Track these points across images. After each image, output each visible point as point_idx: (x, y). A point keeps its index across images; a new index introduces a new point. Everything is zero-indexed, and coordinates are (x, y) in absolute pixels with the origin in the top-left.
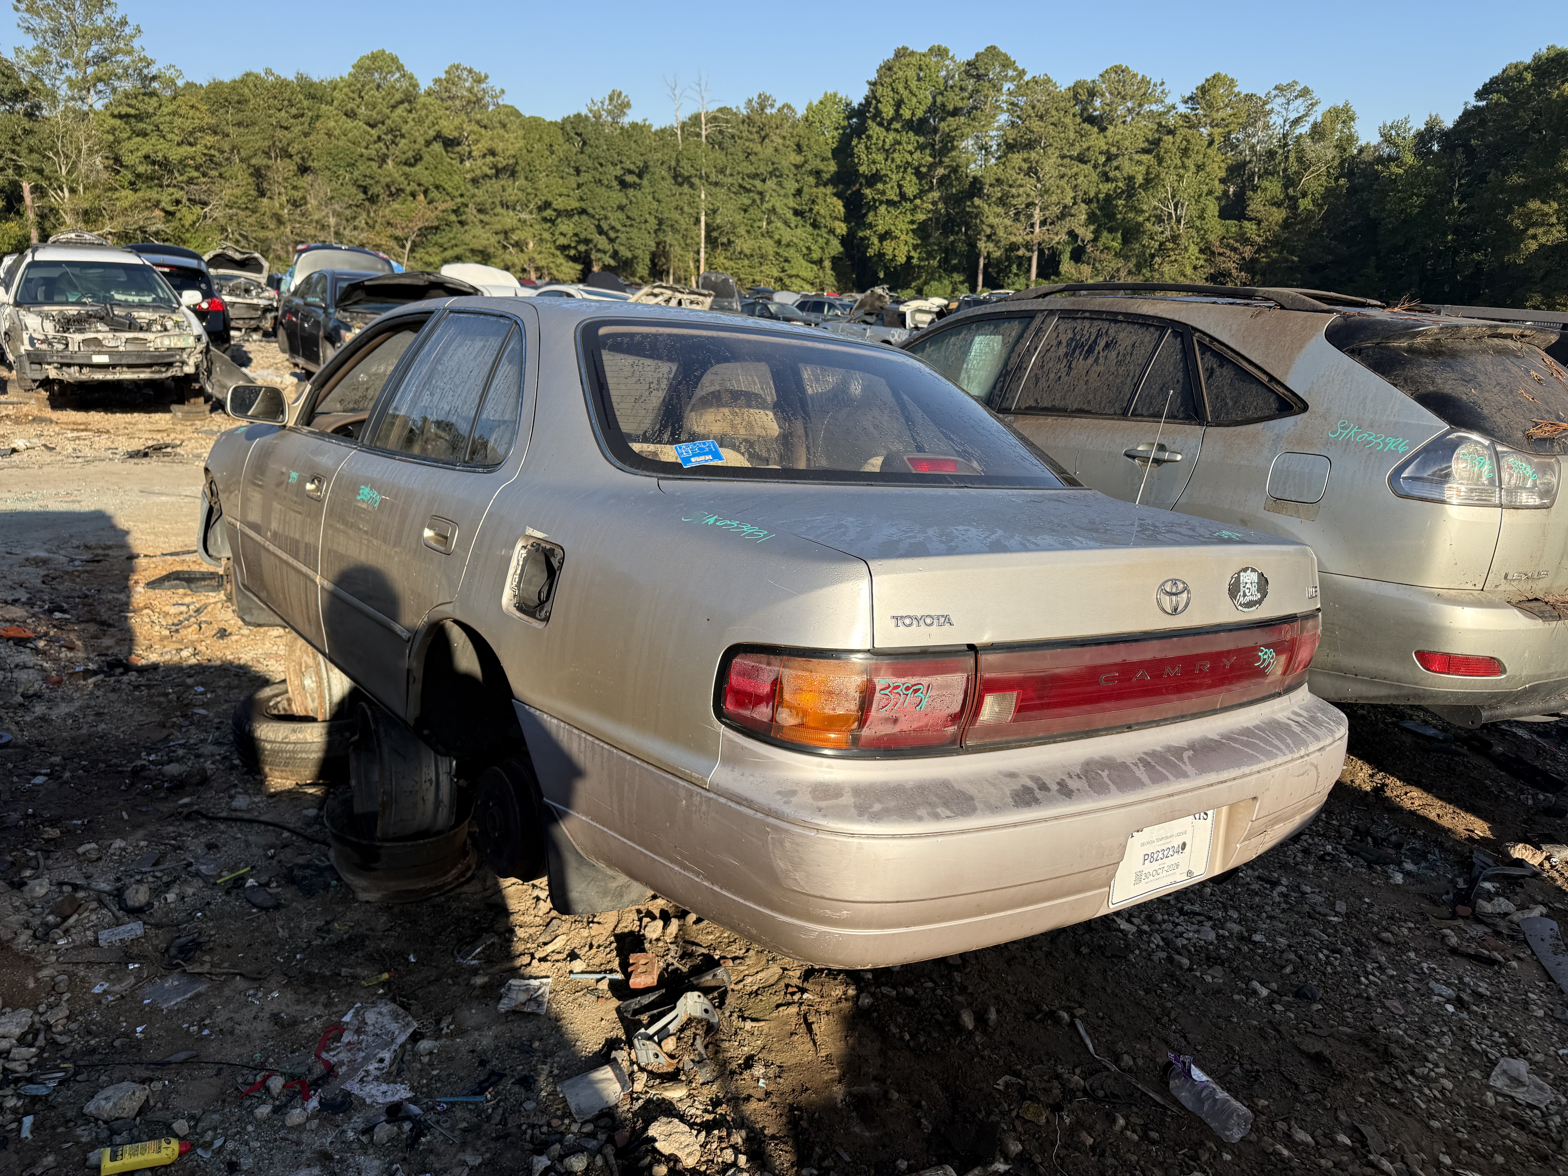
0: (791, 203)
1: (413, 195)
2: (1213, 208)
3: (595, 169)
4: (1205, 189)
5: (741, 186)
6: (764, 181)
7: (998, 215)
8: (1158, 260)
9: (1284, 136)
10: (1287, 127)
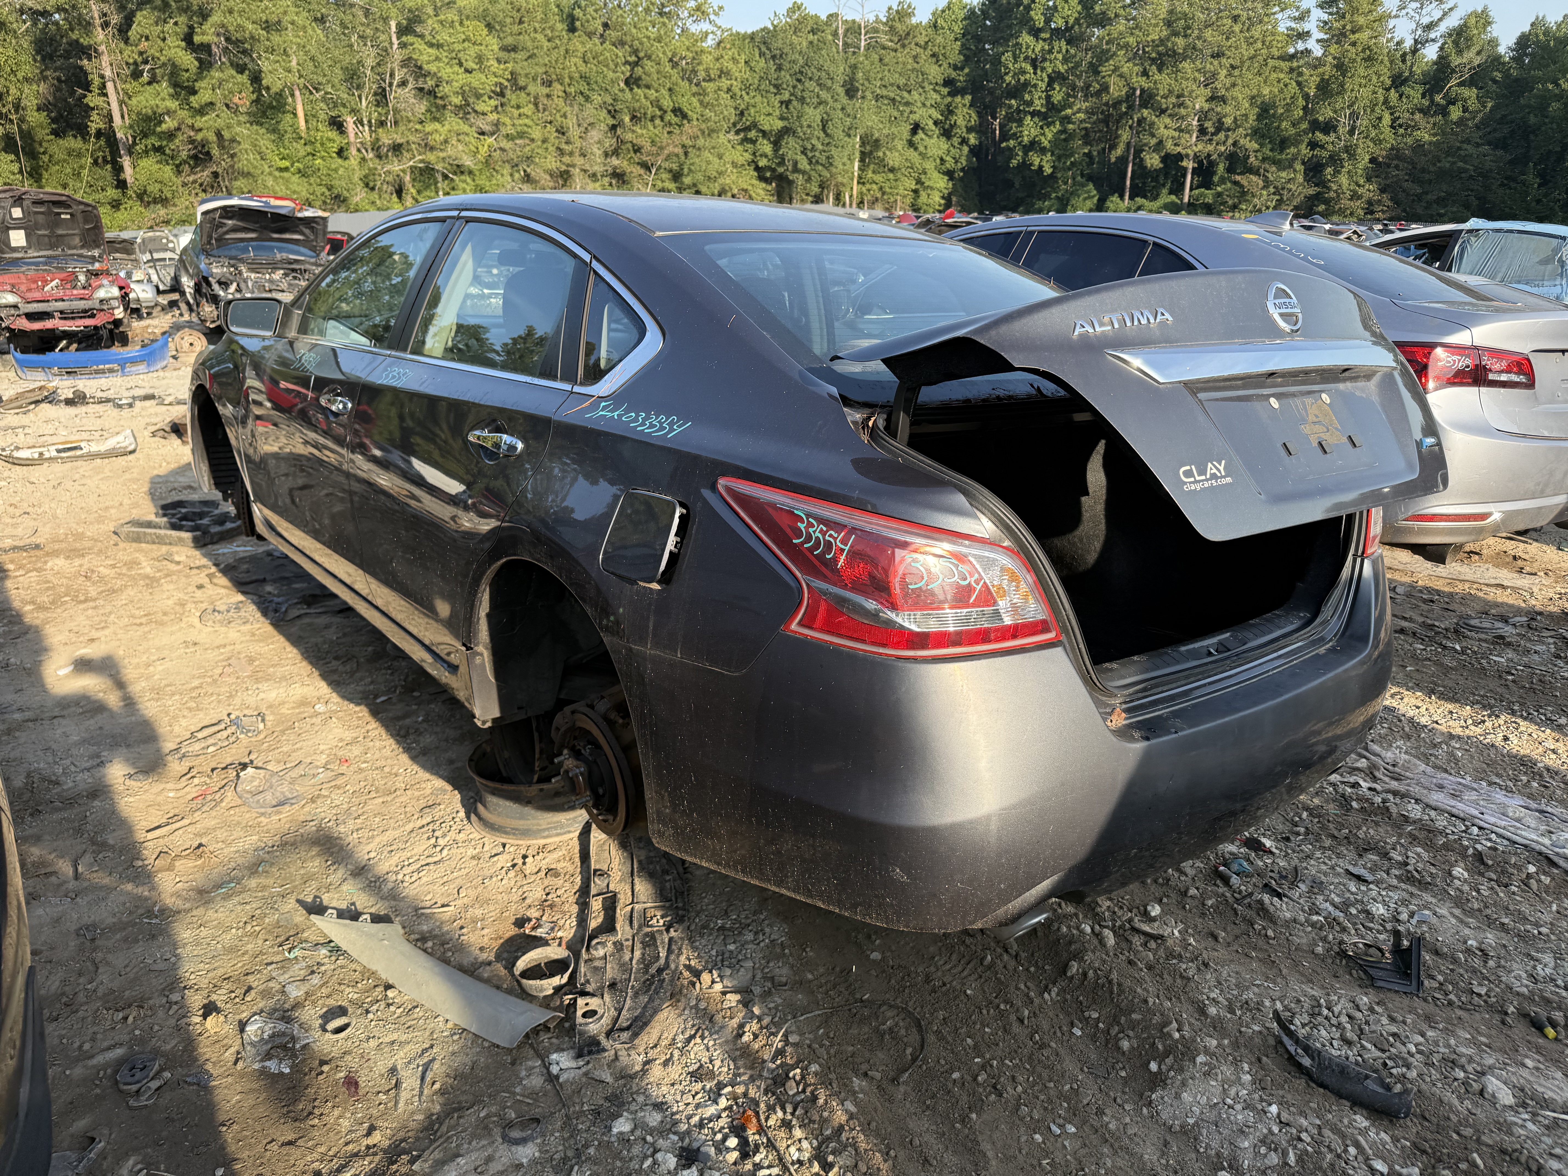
1: (652, 120)
9: (1416, 41)
10: (1419, 32)
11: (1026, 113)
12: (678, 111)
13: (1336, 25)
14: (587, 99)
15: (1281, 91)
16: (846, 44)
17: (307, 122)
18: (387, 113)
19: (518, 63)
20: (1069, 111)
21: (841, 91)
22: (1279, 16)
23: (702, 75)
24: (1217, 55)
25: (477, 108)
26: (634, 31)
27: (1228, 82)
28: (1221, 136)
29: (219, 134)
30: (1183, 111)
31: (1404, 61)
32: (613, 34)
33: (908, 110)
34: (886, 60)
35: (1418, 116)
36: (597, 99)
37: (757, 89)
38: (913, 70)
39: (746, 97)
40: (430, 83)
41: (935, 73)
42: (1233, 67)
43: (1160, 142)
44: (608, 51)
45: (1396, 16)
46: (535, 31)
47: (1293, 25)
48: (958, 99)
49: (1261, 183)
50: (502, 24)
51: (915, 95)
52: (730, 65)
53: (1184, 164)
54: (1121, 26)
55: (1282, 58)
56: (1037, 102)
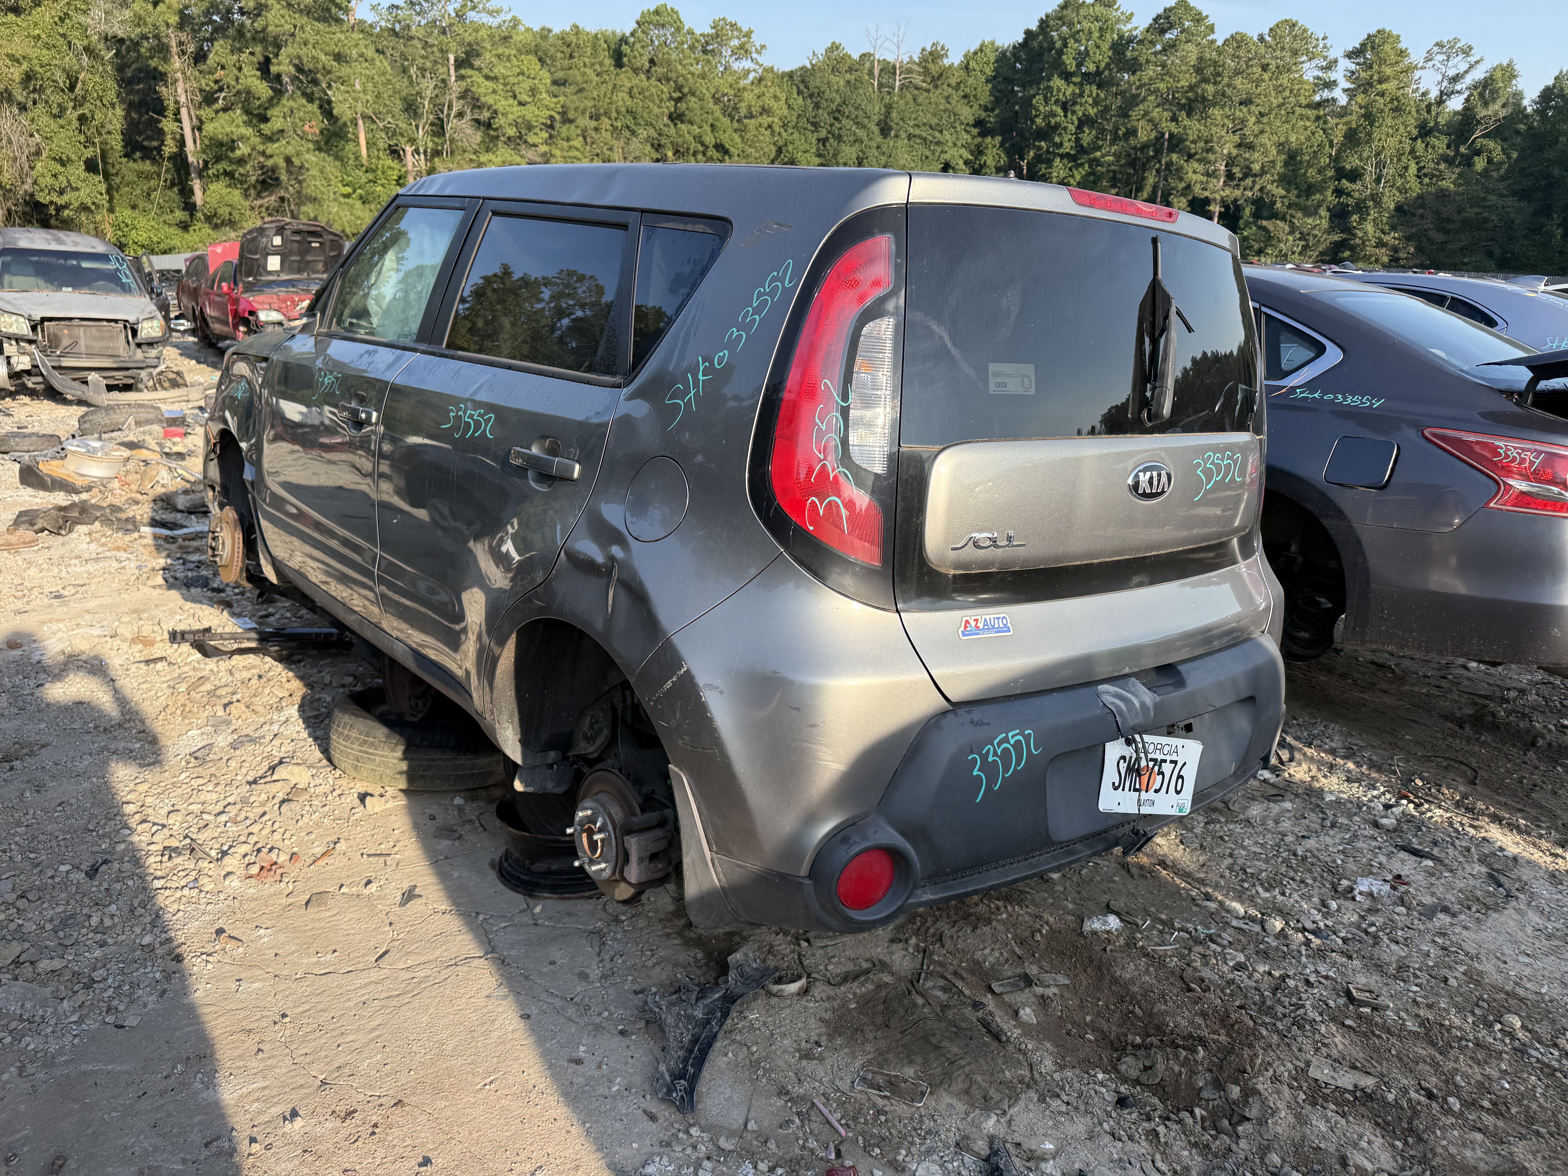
9: (1441, 92)
10: (1445, 84)
11: (1056, 155)
12: (720, 147)
13: (1363, 75)
14: (633, 132)
15: (1308, 139)
16: (881, 85)
17: (368, 149)
18: (443, 144)
19: (568, 98)
20: (1098, 154)
21: (876, 129)
22: (1307, 65)
23: (743, 112)
24: (1246, 102)
25: (529, 140)
26: (679, 67)
27: (1256, 129)
28: (1249, 181)
29: (288, 160)
30: (1211, 157)
31: (1429, 111)
32: (659, 70)
33: (939, 149)
34: (920, 100)
35: (1442, 166)
36: (643, 133)
37: (796, 127)
38: (945, 111)
39: (784, 134)
40: (485, 115)
41: (967, 113)
42: (1262, 114)
43: (1188, 187)
44: (654, 87)
45: (1423, 68)
46: (585, 65)
47: (1320, 74)
48: (989, 139)
49: (1287, 229)
50: (553, 58)
51: (947, 135)
52: (772, 103)
53: (1211, 208)
54: (1151, 72)
55: (1309, 106)
56: (1066, 144)
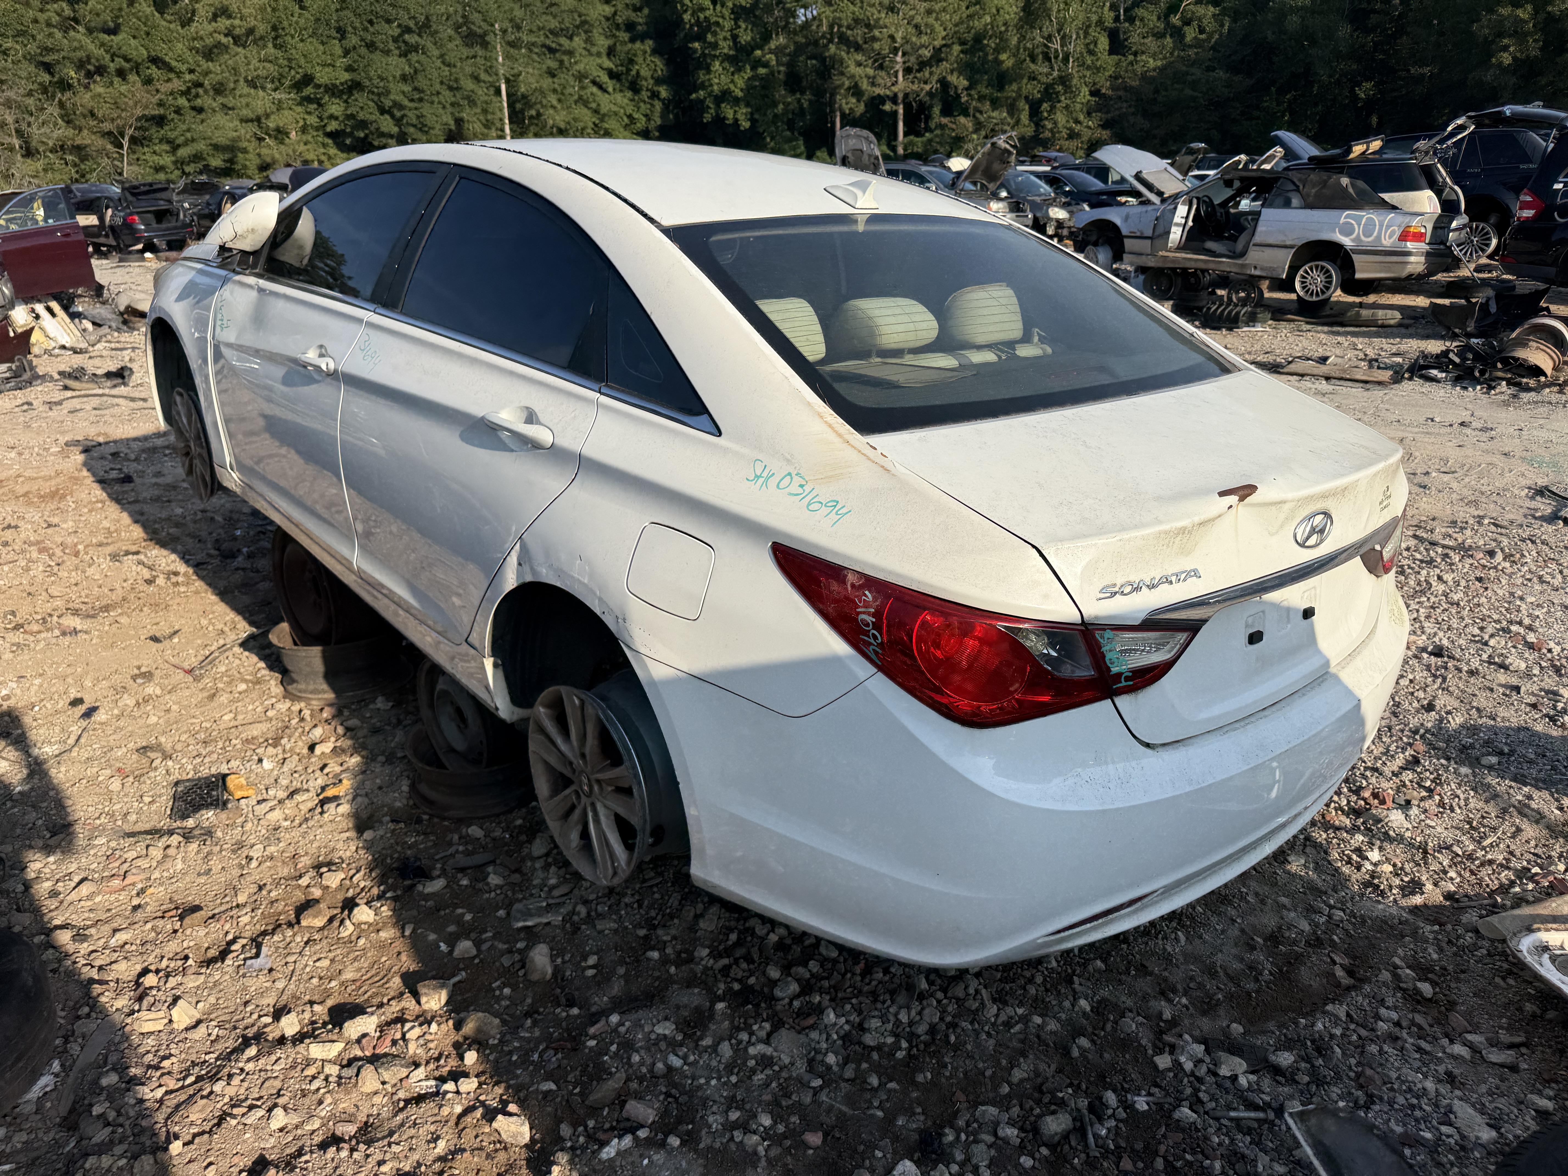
0: (608, 64)
2: (1104, 43)
3: (366, 29)
4: (1094, 18)
5: (544, 46)
6: (571, 38)
7: (859, 64)
8: (1045, 106)
